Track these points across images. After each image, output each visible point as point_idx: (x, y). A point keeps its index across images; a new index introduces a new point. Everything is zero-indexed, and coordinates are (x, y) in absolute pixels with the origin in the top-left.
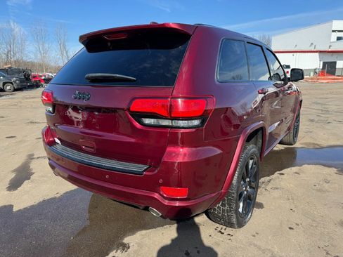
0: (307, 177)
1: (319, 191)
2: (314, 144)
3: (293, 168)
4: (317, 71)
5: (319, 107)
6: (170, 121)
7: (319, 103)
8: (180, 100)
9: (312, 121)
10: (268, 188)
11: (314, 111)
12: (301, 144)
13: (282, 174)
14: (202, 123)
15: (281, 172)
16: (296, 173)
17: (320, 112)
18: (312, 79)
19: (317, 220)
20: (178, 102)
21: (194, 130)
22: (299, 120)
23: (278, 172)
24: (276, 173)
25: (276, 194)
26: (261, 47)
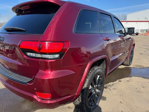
0: (133, 84)
1: (138, 92)
2: (140, 66)
3: (126, 78)
4: (148, 30)
5: (146, 47)
6: (40, 55)
7: (146, 46)
8: (47, 43)
9: (141, 54)
10: (111, 88)
11: (143, 49)
12: (133, 65)
13: (120, 81)
14: (61, 56)
15: (120, 80)
16: (128, 81)
17: (146, 50)
18: (145, 34)
19: (134, 109)
20: (45, 43)
21: (54, 60)
22: (133, 54)
23: (118, 80)
24: (117, 81)
25: (115, 92)
26: (110, 16)
